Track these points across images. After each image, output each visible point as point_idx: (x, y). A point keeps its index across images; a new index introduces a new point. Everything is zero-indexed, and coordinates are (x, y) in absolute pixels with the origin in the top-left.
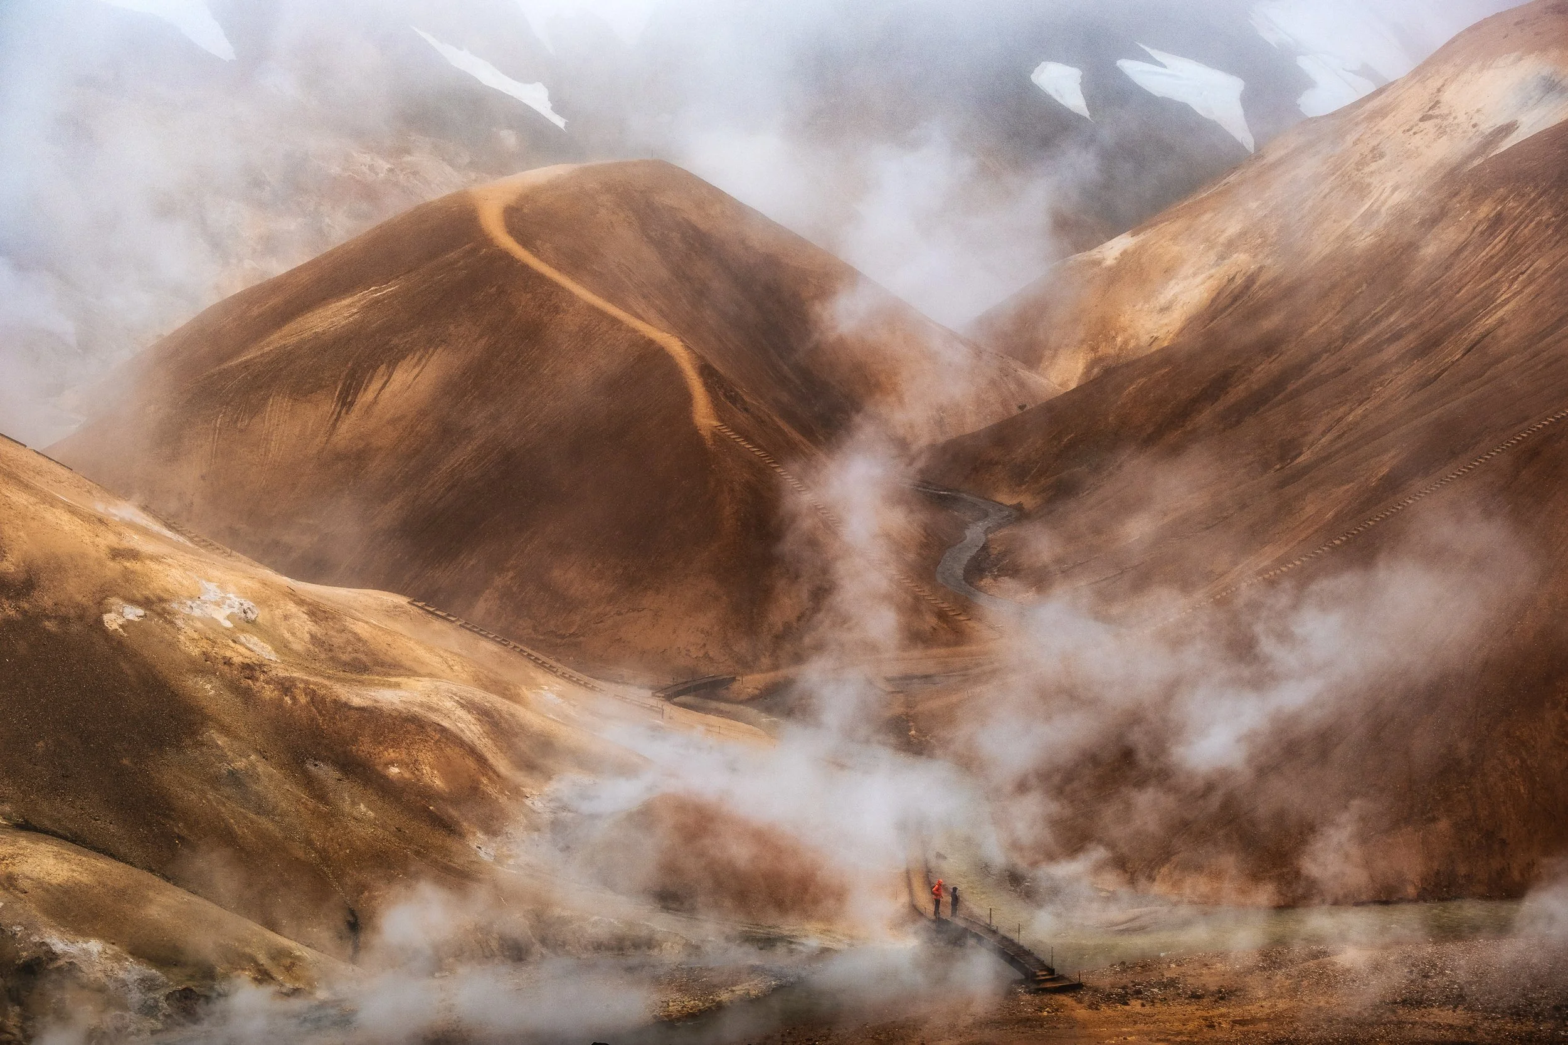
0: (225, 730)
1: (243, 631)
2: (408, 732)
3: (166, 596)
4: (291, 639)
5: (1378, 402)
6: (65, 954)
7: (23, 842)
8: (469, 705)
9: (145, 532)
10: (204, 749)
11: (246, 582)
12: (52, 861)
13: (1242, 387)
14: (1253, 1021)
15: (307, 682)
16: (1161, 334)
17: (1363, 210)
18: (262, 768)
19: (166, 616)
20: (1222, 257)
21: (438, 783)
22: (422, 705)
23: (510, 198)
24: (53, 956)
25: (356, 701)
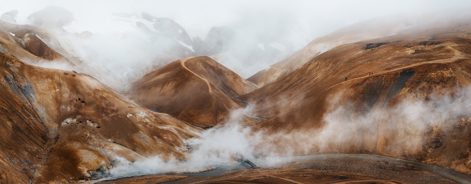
0: (142, 131)
1: (146, 118)
2: (167, 132)
3: (135, 113)
4: (152, 119)
5: (302, 89)
6: (119, 159)
7: (114, 144)
8: (176, 129)
9: (133, 104)
10: (139, 134)
11: (146, 112)
12: (118, 147)
13: (284, 87)
14: (284, 172)
15: (154, 125)
16: (274, 80)
17: (301, 63)
18: (147, 136)
19: (135, 116)
20: (282, 69)
21: (171, 139)
22: (169, 129)
23: (185, 61)
24: (117, 160)
25: (160, 128)
